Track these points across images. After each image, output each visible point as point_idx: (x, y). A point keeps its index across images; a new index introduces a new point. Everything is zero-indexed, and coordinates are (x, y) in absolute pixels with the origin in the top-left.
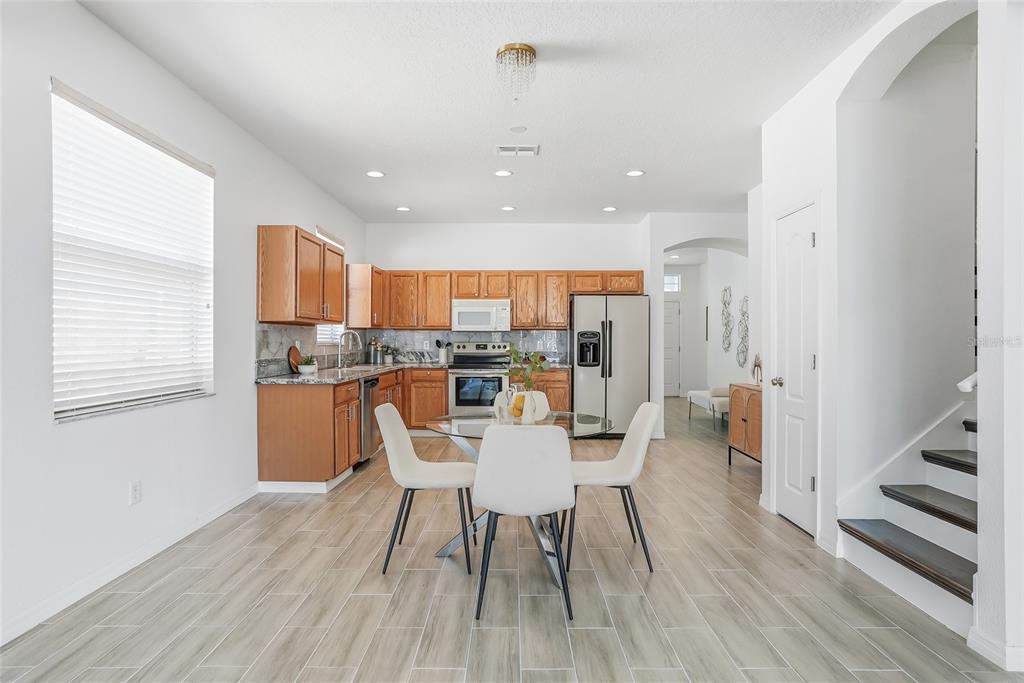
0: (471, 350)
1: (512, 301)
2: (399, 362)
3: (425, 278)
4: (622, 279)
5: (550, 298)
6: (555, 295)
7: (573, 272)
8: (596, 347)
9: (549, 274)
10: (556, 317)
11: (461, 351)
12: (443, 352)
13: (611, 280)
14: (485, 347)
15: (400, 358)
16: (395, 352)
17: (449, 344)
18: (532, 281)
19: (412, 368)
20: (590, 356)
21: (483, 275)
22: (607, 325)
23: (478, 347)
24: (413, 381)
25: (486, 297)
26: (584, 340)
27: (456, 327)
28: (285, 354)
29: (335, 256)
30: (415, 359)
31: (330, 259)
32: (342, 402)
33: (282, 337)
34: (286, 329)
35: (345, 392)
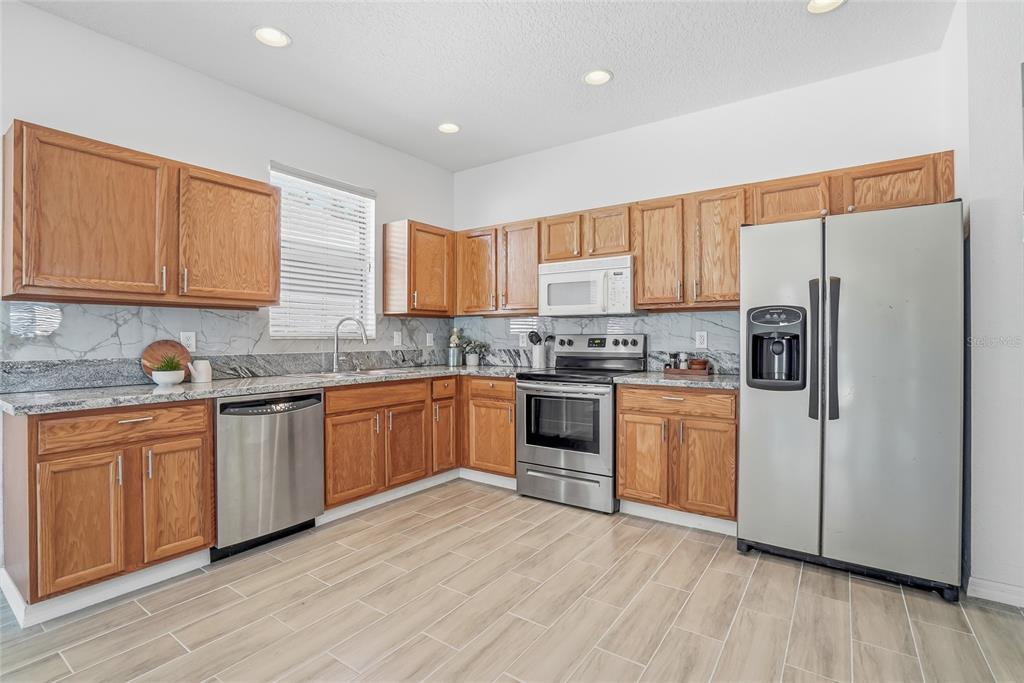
0: (581, 348)
1: (634, 259)
2: (488, 365)
3: (506, 234)
4: (885, 182)
5: (708, 248)
6: (719, 237)
7: (756, 185)
8: (794, 343)
9: (703, 199)
10: (721, 282)
11: (566, 349)
12: (537, 351)
13: (854, 190)
14: (602, 343)
15: (490, 358)
16: (483, 350)
17: (551, 338)
18: (671, 215)
19: (469, 375)
20: (778, 364)
21: (587, 215)
22: (823, 292)
23: (592, 343)
24: (475, 396)
25: (592, 256)
26: (761, 329)
27: (545, 310)
28: (132, 352)
29: (234, 192)
30: (508, 361)
31: (210, 196)
32: (87, 449)
33: (119, 326)
34: (138, 313)
35: (104, 427)
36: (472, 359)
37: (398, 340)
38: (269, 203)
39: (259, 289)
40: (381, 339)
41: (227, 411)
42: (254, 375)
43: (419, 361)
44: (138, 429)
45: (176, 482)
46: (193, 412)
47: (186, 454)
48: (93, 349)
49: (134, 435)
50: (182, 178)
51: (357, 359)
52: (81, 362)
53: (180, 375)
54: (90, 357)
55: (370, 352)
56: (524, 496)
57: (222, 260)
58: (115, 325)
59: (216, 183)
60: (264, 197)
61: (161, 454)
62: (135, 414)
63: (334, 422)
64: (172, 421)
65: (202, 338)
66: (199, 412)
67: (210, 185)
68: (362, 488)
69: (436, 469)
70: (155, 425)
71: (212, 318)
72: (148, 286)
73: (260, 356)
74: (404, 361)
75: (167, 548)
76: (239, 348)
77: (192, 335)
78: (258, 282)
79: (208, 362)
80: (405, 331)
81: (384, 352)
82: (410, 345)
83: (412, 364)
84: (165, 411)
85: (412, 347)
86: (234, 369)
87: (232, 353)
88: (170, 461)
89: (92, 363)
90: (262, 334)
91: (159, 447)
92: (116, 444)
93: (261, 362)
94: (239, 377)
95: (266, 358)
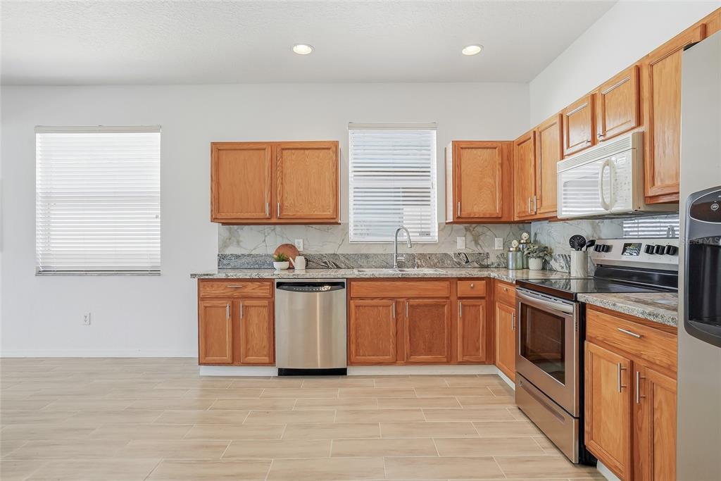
3: (539, 136)
15: (553, 263)
21: (597, 94)
28: (271, 251)
29: (307, 152)
30: (565, 267)
31: (294, 157)
32: (217, 298)
33: (266, 236)
34: (274, 229)
35: (223, 288)
36: (534, 263)
37: (461, 244)
38: (330, 154)
39: (324, 212)
40: (443, 243)
41: (281, 287)
42: (338, 267)
43: (485, 263)
44: (239, 291)
45: (257, 324)
46: (264, 286)
47: (261, 309)
48: (254, 249)
49: (236, 294)
50: (279, 150)
51: (419, 259)
52: (249, 255)
53: (286, 264)
54: (253, 253)
55: (432, 254)
56: (519, 409)
57: (300, 195)
58: (263, 236)
59: (296, 149)
60: (326, 151)
61: (248, 306)
62: (237, 283)
63: (357, 304)
64: (253, 289)
65: (306, 242)
66: (267, 285)
67: (293, 151)
68: (381, 357)
69: (460, 359)
70: (246, 290)
71: (313, 230)
72: (261, 215)
73: (342, 254)
74: (467, 262)
75: (251, 359)
76: (328, 249)
77: (301, 241)
78: (323, 206)
79: (303, 257)
80: (470, 237)
81: (446, 254)
82: (475, 248)
83: (476, 265)
84: (250, 283)
85: (477, 250)
86: (325, 263)
87: (323, 252)
88: (253, 312)
89: (254, 256)
90: (343, 240)
91: (248, 303)
92: (229, 298)
93: (343, 259)
94: (328, 268)
95: (346, 256)
